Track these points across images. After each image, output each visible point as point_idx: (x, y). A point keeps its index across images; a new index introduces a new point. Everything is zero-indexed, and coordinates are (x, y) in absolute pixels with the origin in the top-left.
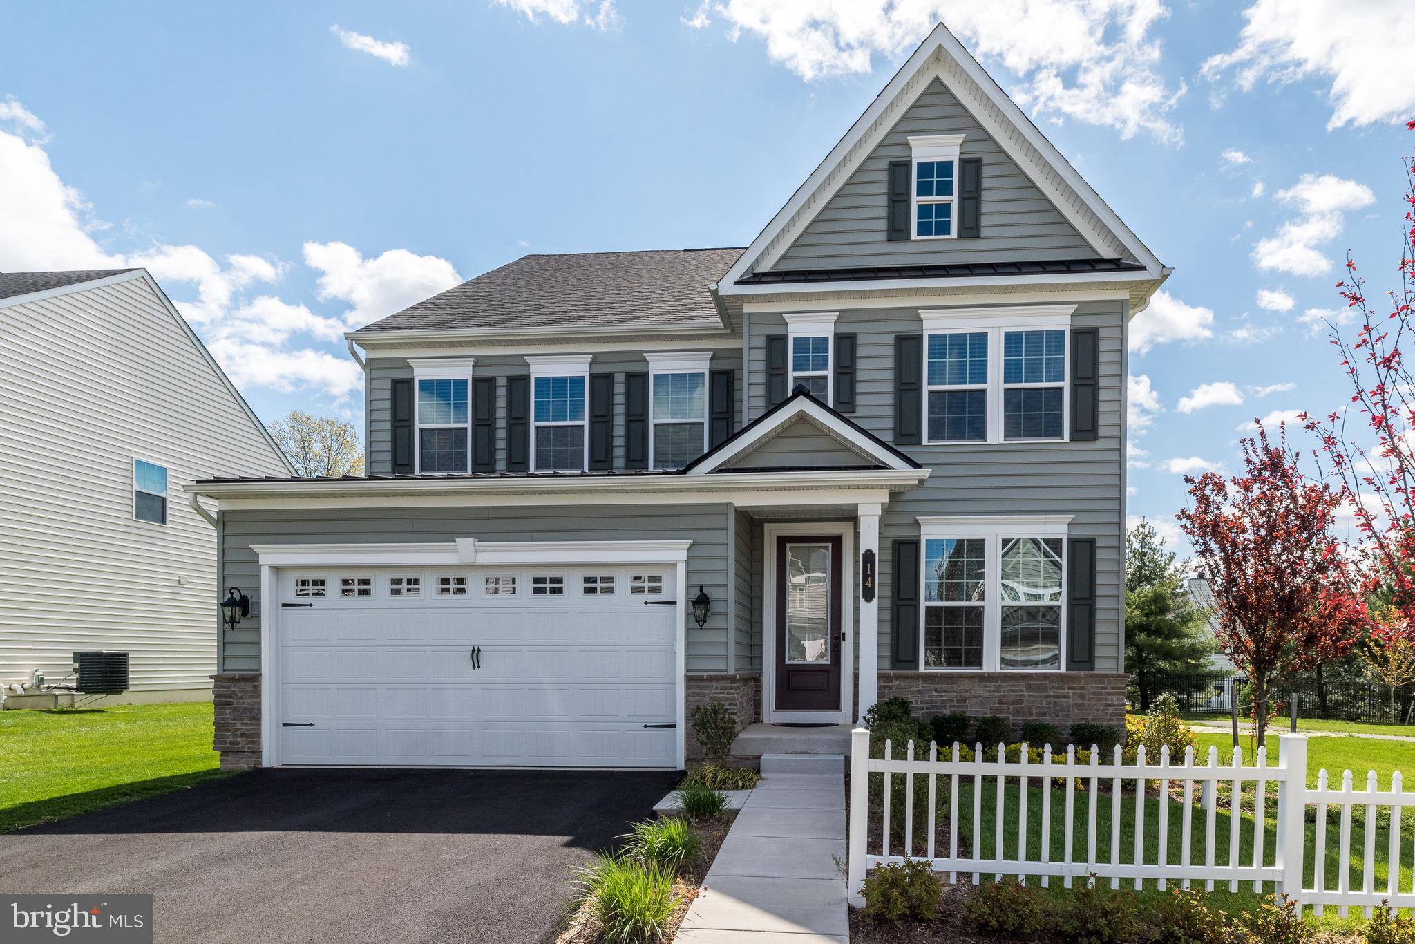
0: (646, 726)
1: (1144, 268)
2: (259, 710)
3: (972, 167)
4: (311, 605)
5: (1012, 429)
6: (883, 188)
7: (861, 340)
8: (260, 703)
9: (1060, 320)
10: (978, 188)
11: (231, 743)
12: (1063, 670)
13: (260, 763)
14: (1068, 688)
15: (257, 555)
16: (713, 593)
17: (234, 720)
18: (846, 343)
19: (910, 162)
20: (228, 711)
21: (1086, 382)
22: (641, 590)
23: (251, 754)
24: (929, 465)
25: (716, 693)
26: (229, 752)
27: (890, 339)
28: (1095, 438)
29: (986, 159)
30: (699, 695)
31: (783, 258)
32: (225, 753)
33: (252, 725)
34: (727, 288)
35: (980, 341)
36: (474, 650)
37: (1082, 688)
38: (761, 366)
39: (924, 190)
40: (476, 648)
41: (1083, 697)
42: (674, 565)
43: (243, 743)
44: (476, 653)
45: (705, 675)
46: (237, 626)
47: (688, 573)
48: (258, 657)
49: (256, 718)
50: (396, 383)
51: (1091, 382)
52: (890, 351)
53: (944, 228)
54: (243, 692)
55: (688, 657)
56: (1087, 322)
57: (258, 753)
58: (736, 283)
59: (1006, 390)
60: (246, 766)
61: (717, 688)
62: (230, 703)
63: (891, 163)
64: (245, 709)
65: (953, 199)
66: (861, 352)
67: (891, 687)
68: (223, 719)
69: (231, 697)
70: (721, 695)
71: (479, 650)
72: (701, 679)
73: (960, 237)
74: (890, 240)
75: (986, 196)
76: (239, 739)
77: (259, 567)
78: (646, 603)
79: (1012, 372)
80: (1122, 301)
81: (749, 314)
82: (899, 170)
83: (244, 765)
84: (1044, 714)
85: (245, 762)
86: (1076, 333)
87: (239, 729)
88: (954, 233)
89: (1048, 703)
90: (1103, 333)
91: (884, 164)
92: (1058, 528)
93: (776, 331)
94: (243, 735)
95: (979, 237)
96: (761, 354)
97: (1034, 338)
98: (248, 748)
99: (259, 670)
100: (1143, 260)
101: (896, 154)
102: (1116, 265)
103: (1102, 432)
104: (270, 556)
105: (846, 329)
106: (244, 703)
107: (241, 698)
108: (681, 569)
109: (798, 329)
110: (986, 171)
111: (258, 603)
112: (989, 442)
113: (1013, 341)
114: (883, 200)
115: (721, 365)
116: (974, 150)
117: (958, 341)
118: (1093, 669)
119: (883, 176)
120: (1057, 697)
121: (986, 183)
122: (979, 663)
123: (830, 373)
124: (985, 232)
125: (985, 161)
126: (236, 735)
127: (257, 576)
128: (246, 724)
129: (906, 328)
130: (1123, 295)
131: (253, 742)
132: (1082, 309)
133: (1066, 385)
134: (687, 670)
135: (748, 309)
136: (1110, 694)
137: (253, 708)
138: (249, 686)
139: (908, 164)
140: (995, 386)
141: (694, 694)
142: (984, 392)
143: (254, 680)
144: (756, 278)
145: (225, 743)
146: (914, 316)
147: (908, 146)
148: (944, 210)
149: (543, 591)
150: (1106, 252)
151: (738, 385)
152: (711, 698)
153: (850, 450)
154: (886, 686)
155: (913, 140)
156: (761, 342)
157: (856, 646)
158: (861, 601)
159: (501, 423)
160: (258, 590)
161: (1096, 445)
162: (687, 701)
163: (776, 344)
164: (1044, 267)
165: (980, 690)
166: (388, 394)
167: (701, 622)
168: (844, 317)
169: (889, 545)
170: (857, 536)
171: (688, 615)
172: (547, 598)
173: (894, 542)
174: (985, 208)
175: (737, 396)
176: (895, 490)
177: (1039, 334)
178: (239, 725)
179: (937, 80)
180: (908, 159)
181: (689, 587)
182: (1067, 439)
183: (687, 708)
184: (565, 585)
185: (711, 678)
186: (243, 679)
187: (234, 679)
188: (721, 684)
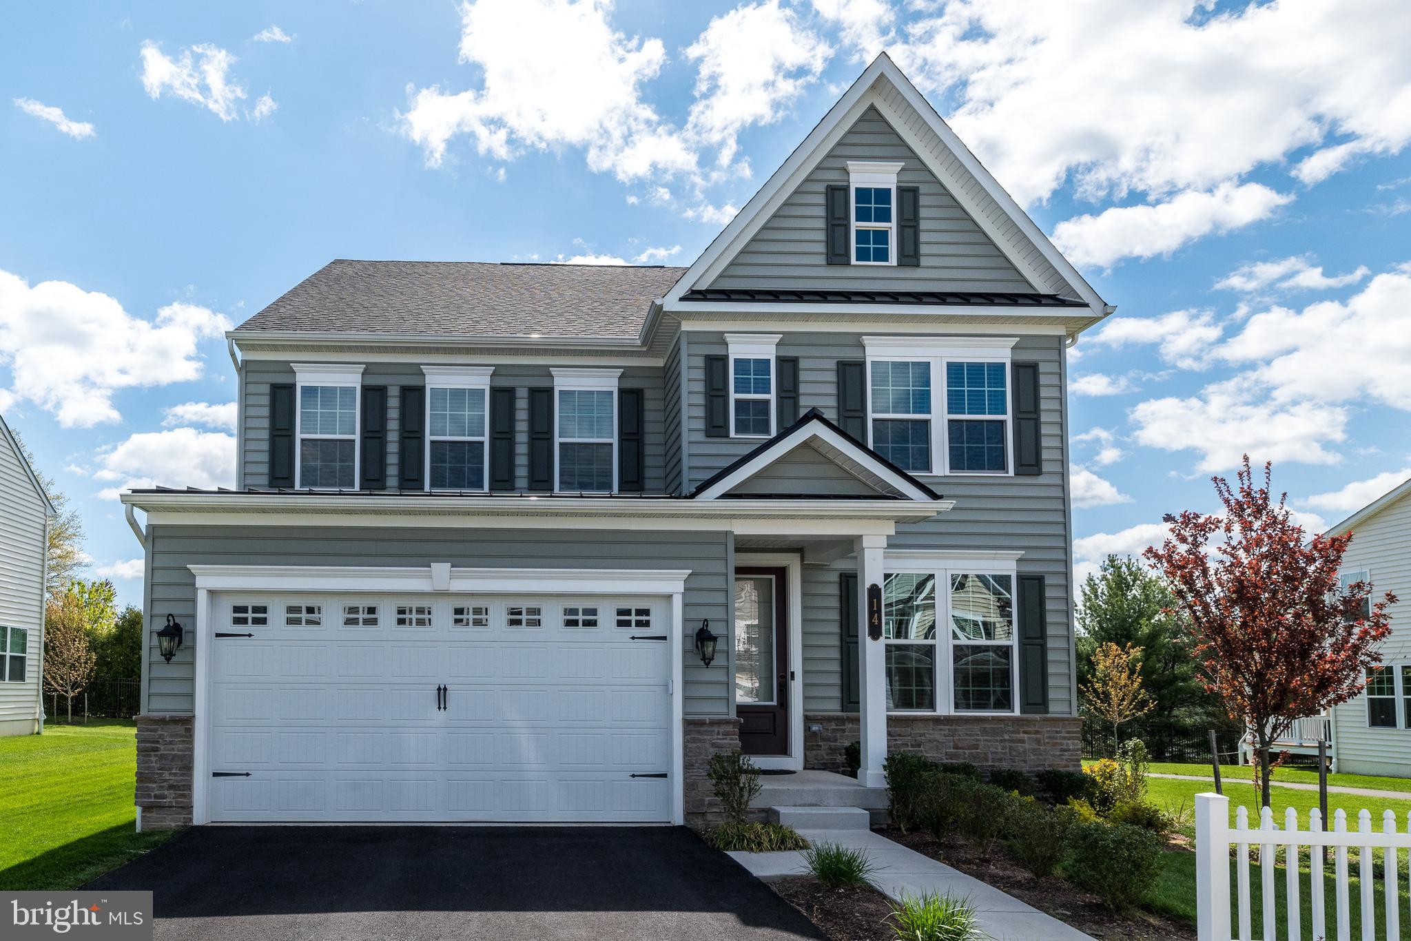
0: (633, 776)
1: (1087, 306)
2: (191, 757)
3: (909, 195)
4: (250, 636)
5: (956, 462)
6: (821, 212)
7: (803, 364)
8: (191, 750)
9: (1000, 353)
10: (916, 217)
11: (156, 797)
12: (1017, 712)
13: (191, 820)
14: (1024, 731)
15: (193, 576)
16: (714, 629)
17: (161, 770)
18: (788, 365)
19: (848, 187)
20: (153, 759)
21: (1028, 417)
22: (627, 624)
23: (180, 810)
24: (951, 497)
25: (717, 739)
26: (152, 807)
27: (832, 365)
28: (1039, 473)
29: (923, 189)
30: (700, 740)
31: (721, 276)
32: (147, 809)
33: (182, 775)
34: (671, 303)
35: (923, 370)
36: (439, 689)
37: (1037, 732)
38: (700, 387)
39: (863, 215)
40: (442, 687)
41: (1038, 740)
42: (669, 597)
43: (170, 797)
44: (442, 692)
45: (707, 718)
46: (174, 659)
47: (685, 605)
48: (192, 696)
49: (188, 768)
50: (275, 388)
51: (1032, 416)
52: (832, 377)
53: (882, 255)
54: (171, 736)
55: (686, 699)
56: (1027, 356)
57: (188, 808)
58: (681, 299)
59: (950, 421)
60: (173, 824)
61: (718, 734)
62: (156, 750)
63: (828, 187)
64: (175, 755)
65: (892, 227)
66: (803, 376)
67: (843, 730)
68: (148, 768)
69: (158, 742)
70: (725, 741)
71: (445, 689)
72: (702, 723)
73: (900, 265)
74: (830, 263)
75: (923, 225)
76: (166, 792)
77: (195, 591)
78: (633, 638)
79: (955, 403)
80: (1059, 337)
81: (688, 332)
82: (836, 194)
83: (171, 822)
84: (1000, 759)
85: (172, 820)
86: (1016, 366)
87: (166, 781)
88: (893, 259)
89: (1003, 748)
90: (1042, 368)
91: (822, 187)
92: (1004, 564)
93: (716, 351)
94: (171, 787)
95: (918, 266)
96: (700, 374)
97: (976, 370)
98: (176, 803)
99: (193, 710)
100: (1086, 297)
101: (834, 177)
102: (1054, 301)
103: (1046, 467)
104: (208, 578)
105: (788, 352)
106: (173, 749)
107: (171, 743)
108: (678, 602)
109: (739, 350)
110: (923, 201)
111: (193, 632)
112: (934, 473)
113: (955, 371)
114: (821, 224)
115: (631, 384)
116: (912, 179)
117: (900, 367)
118: (1047, 712)
119: (821, 199)
120: (1012, 741)
121: (923, 213)
122: (932, 705)
123: (772, 397)
124: (924, 261)
125: (921, 191)
126: (162, 787)
127: (193, 601)
128: (175, 774)
129: (849, 354)
130: (1060, 331)
131: (183, 796)
132: (1024, 343)
133: (1008, 417)
134: (685, 713)
135: (686, 326)
136: (1065, 737)
137: (185, 756)
138: (180, 729)
139: (846, 189)
140: (939, 417)
141: (694, 740)
142: (926, 423)
143: (187, 722)
144: (695, 295)
145: (149, 796)
146: (857, 341)
147: (846, 171)
148: (882, 236)
149: (518, 623)
150: (1043, 288)
151: (648, 405)
152: (713, 745)
153: (855, 478)
154: (838, 730)
155: (852, 165)
156: (700, 362)
157: (805, 685)
158: (868, 640)
159: (393, 436)
160: (193, 617)
161: (1041, 480)
162: (685, 747)
163: (716, 365)
164: (989, 299)
165: (937, 734)
166: (266, 400)
167: (707, 661)
168: (786, 340)
169: (835, 578)
170: (805, 568)
171: (685, 652)
172: (523, 631)
173: (841, 575)
174: (923, 237)
175: (648, 416)
176: (899, 521)
177: (981, 365)
178: (166, 775)
179: (872, 108)
180: (846, 184)
181: (685, 620)
182: (1011, 473)
183: (685, 755)
184: (543, 617)
185: (713, 723)
186: (175, 721)
187: (162, 721)
188: (722, 729)
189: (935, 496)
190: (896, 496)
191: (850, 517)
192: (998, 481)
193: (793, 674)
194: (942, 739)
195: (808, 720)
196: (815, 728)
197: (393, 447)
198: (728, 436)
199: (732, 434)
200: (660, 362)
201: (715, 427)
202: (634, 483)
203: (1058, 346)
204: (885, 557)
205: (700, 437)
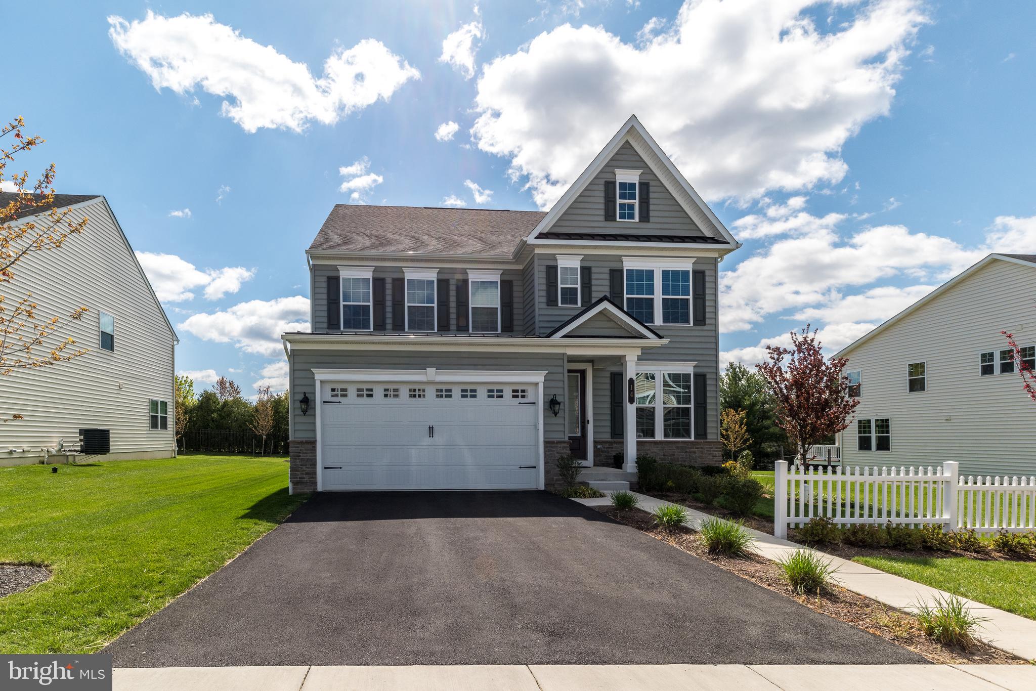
0: (520, 467)
1: (728, 243)
2: (315, 460)
3: (644, 186)
4: (340, 402)
5: (666, 319)
6: (602, 194)
7: (593, 270)
8: (315, 456)
9: (686, 265)
10: (648, 197)
11: (299, 478)
12: (693, 439)
13: (316, 489)
14: (696, 448)
15: (314, 374)
16: (559, 399)
17: (301, 467)
18: (586, 271)
19: (616, 182)
20: (298, 461)
21: (700, 297)
22: (517, 397)
23: (310, 484)
25: (560, 450)
26: (297, 483)
27: (607, 270)
28: (705, 324)
29: (652, 183)
30: (551, 451)
31: (554, 226)
32: (295, 483)
33: (311, 468)
34: (530, 240)
35: (650, 274)
36: (429, 427)
37: (702, 448)
38: (544, 281)
39: (622, 196)
40: (431, 427)
41: (702, 452)
42: (537, 384)
43: (306, 478)
44: (431, 429)
45: (555, 440)
46: (307, 413)
47: (545, 388)
48: (314, 431)
49: (314, 465)
50: (329, 279)
51: (702, 297)
52: (607, 277)
53: (631, 216)
54: (306, 450)
55: (545, 431)
56: (700, 267)
57: (315, 483)
58: (536, 238)
59: (663, 299)
60: (307, 491)
61: (560, 447)
62: (299, 456)
63: (605, 181)
64: (308, 459)
65: (636, 202)
66: (594, 276)
67: (612, 448)
69: (299, 454)
70: (563, 451)
71: (433, 428)
72: (553, 443)
73: (640, 221)
74: (606, 220)
75: (651, 201)
76: (304, 476)
77: (314, 381)
78: (520, 403)
79: (665, 291)
80: (715, 258)
81: (538, 254)
82: (610, 185)
84: (684, 461)
85: (306, 489)
86: (695, 272)
87: (304, 471)
88: (637, 219)
89: (686, 456)
90: (707, 273)
91: (602, 182)
92: (687, 368)
93: (551, 263)
94: (307, 474)
95: (649, 222)
96: (544, 275)
97: (676, 273)
98: (309, 481)
99: (315, 437)
100: (728, 240)
101: (609, 177)
102: (713, 240)
103: (708, 321)
104: (320, 375)
105: (587, 264)
106: (308, 456)
107: (306, 453)
108: (541, 386)
109: (563, 263)
110: (651, 189)
111: (314, 401)
112: (655, 324)
113: (665, 274)
114: (602, 200)
115: (507, 278)
116: (647, 178)
117: (640, 273)
118: (706, 439)
119: (602, 188)
120: (690, 452)
121: (652, 195)
122: (653, 436)
123: (578, 286)
124: (651, 220)
125: (651, 184)
126: (303, 474)
127: (314, 386)
128: (308, 468)
129: (615, 265)
130: (716, 255)
131: (312, 478)
132: (699, 261)
133: (691, 297)
134: (545, 438)
135: (537, 251)
136: (714, 451)
137: (312, 459)
138: (310, 446)
139: (614, 183)
140: (658, 297)
141: (549, 451)
142: (652, 299)
143: (313, 443)
144: (541, 236)
145: (296, 477)
146: (619, 259)
147: (614, 174)
148: (631, 207)
149: (466, 396)
150: (708, 233)
151: (515, 289)
152: (558, 453)
153: (623, 328)
154: (609, 448)
155: (617, 171)
156: (544, 269)
157: (594, 426)
158: (628, 404)
159: (389, 303)
160: (314, 393)
161: (705, 328)
162: (545, 454)
163: (552, 270)
164: (683, 239)
165: (655, 449)
166: (325, 285)
167: (556, 414)
168: (586, 258)
169: (609, 375)
170: (594, 370)
171: (545, 410)
172: (469, 400)
173: (611, 373)
174: (651, 207)
175: (515, 294)
176: (643, 348)
177: (678, 272)
178: (304, 468)
179: (627, 142)
180: (614, 180)
181: (545, 395)
182: (692, 324)
183: (545, 457)
184: (478, 393)
185: (558, 442)
186: (307, 442)
187: (302, 443)
188: (563, 445)
189: (660, 337)
190: (643, 337)
191: (621, 347)
192: (686, 328)
193: (588, 421)
194: (658, 451)
195: (595, 442)
196: (599, 447)
197: (389, 309)
198: (557, 306)
199: (560, 305)
200: (521, 267)
201: (551, 301)
202: (509, 329)
203: (714, 262)
204: (636, 365)
205: (544, 306)
